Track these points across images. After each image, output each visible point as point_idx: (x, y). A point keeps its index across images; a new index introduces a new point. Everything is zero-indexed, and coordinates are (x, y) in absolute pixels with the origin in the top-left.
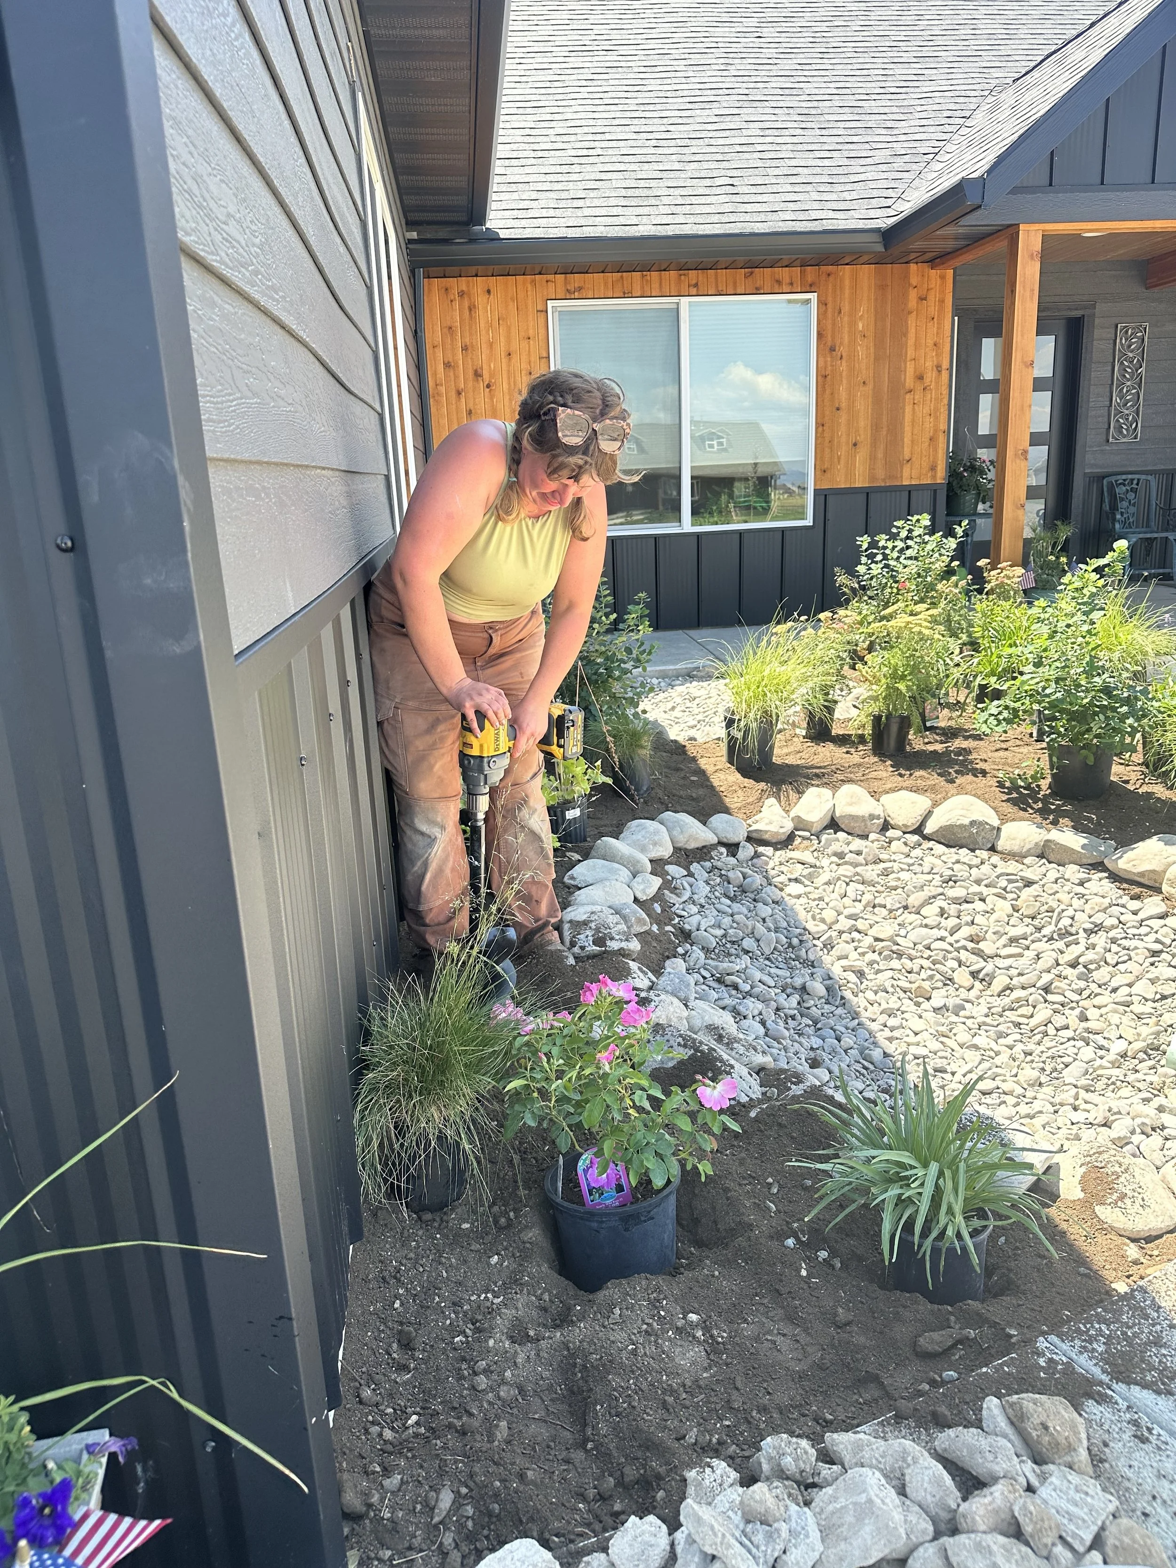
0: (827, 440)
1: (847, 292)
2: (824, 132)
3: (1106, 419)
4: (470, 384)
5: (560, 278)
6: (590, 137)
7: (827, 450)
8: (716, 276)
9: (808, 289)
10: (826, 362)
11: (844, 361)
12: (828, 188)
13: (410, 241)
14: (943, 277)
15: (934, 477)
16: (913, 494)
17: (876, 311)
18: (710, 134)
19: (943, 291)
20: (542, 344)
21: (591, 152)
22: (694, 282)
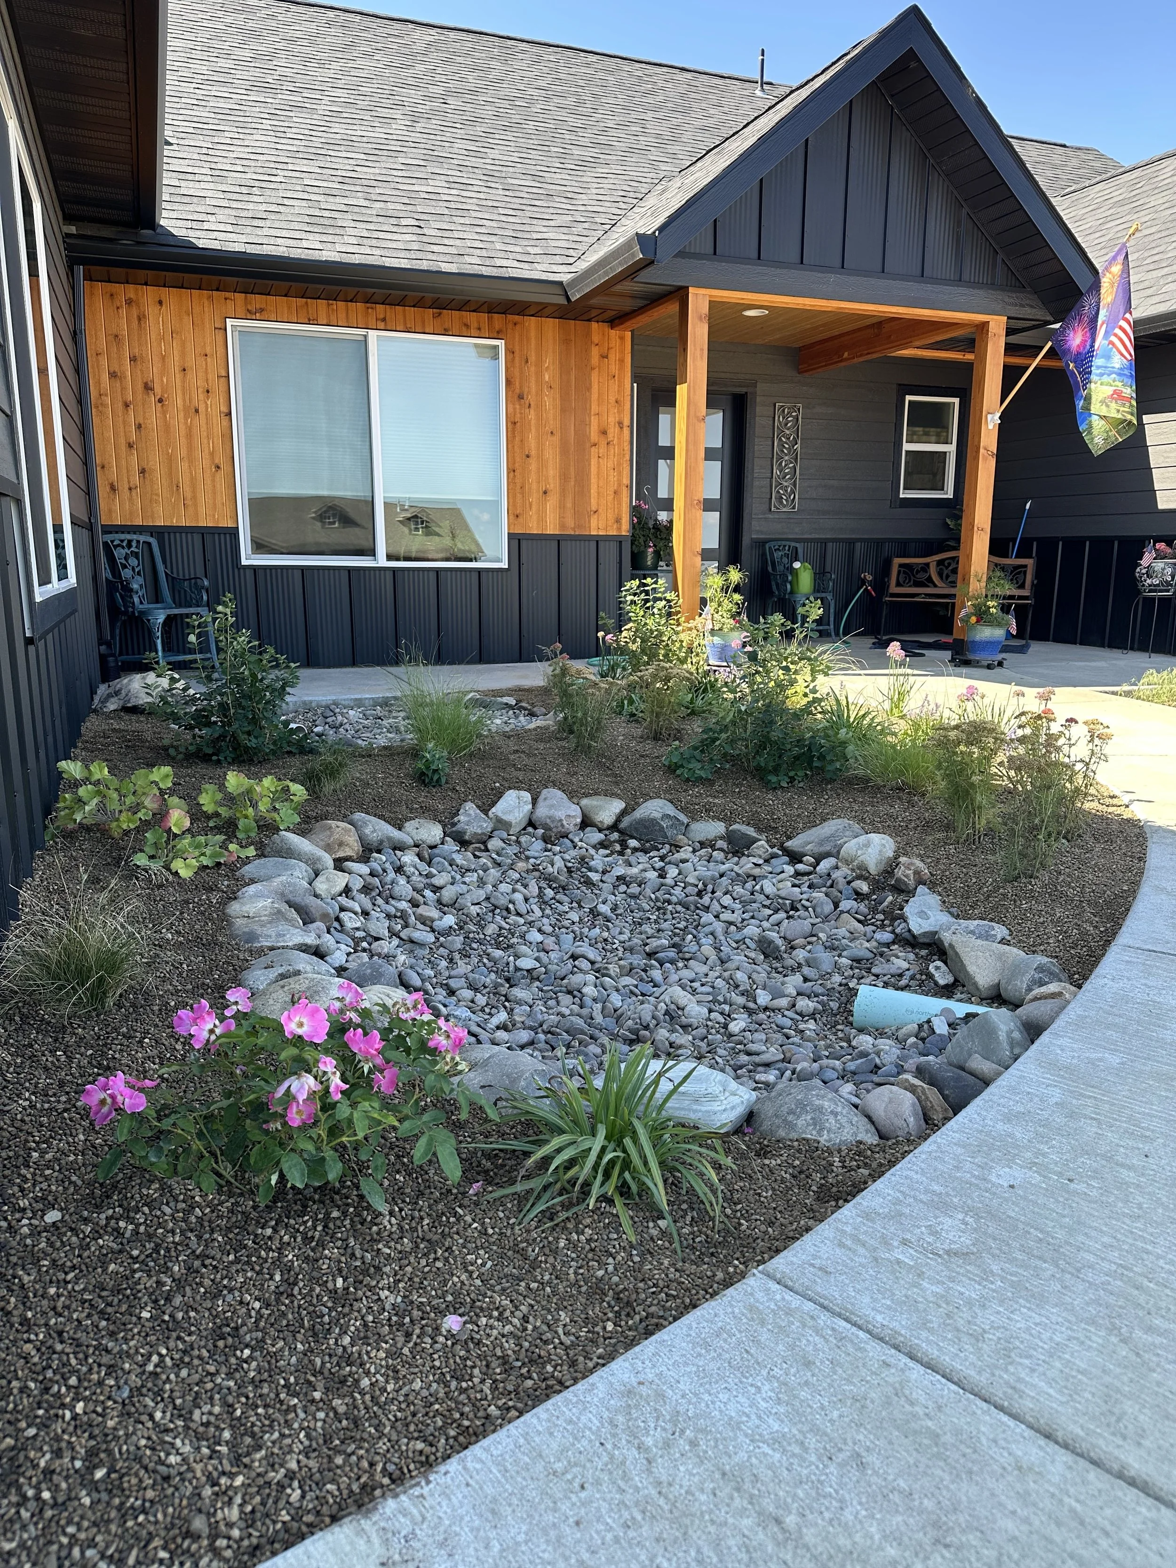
0: (518, 487)
1: (533, 342)
2: (507, 193)
3: (768, 490)
4: (140, 397)
5: (240, 297)
6: (272, 165)
7: (519, 496)
8: (404, 311)
9: (495, 335)
10: (515, 409)
11: (532, 411)
12: (513, 241)
13: (68, 235)
14: (622, 338)
15: (619, 529)
16: (601, 544)
17: (560, 363)
18: (397, 180)
19: (622, 352)
20: (221, 362)
21: (273, 179)
22: (382, 316)
